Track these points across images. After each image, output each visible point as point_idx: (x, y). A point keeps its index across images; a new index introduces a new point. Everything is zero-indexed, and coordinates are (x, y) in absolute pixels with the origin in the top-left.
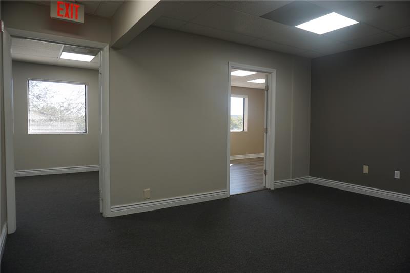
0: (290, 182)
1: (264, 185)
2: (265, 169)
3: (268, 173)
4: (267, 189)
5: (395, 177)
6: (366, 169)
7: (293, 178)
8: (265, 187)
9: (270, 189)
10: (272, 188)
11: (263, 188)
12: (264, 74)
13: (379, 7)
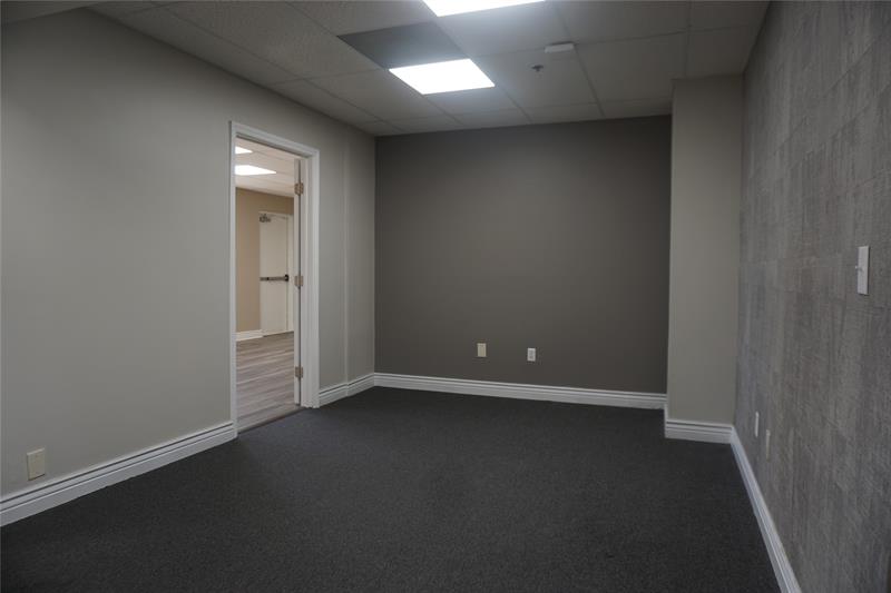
0: (346, 388)
1: (297, 401)
2: (296, 365)
3: (305, 374)
4: (305, 408)
5: (529, 359)
6: (482, 350)
7: (350, 379)
8: (299, 405)
9: (310, 408)
10: (316, 406)
11: (295, 408)
12: (293, 157)
13: (538, 68)
